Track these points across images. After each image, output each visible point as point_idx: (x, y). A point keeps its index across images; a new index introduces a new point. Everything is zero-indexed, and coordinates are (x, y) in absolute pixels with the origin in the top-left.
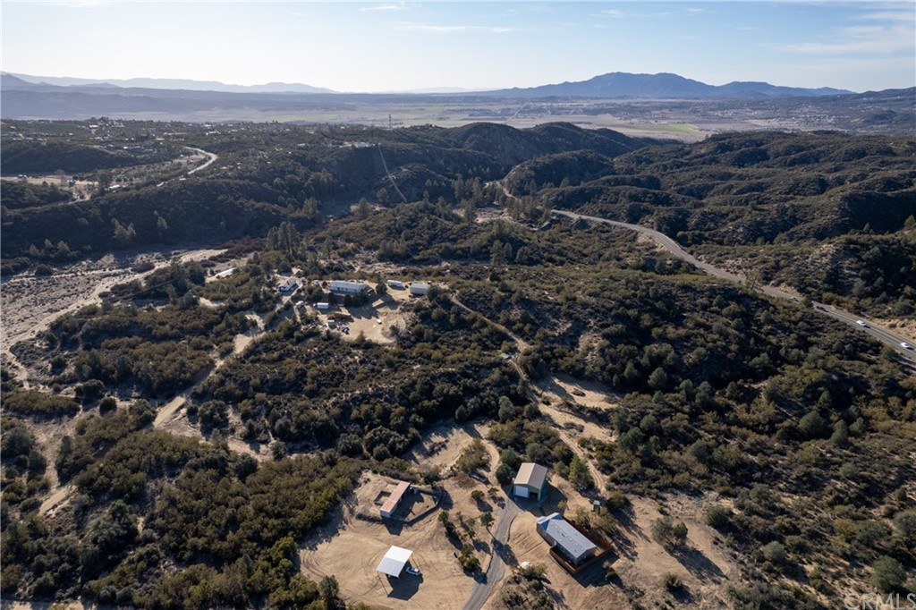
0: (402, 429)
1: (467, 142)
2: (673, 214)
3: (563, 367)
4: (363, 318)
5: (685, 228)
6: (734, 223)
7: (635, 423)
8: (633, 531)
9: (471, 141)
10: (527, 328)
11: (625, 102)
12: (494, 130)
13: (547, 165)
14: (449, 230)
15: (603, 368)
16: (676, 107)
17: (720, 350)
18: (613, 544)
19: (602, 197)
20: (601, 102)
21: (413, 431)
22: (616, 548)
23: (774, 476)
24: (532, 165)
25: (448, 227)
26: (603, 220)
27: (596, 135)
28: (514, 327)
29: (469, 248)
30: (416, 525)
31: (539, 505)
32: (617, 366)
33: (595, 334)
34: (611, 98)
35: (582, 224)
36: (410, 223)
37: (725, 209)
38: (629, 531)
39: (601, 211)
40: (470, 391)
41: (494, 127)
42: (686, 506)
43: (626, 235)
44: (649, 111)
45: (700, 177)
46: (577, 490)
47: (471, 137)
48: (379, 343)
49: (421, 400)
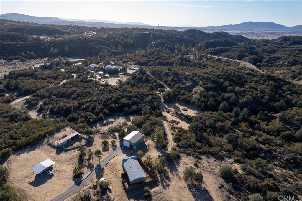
0: (97, 114)
1: (186, 35)
2: (257, 57)
3: (181, 98)
4: (113, 78)
5: (261, 62)
6: (283, 61)
7: (204, 123)
8: (174, 173)
9: (187, 35)
10: (172, 83)
11: (252, 31)
12: (196, 32)
13: (212, 42)
14: (164, 56)
15: (199, 100)
16: (271, 33)
17: (259, 98)
18: (159, 178)
19: (229, 51)
20: (242, 31)
21: (101, 115)
22: (160, 180)
23: (272, 157)
24: (206, 42)
25: (164, 55)
26: (227, 59)
27: (235, 37)
28: (167, 83)
29: (169, 62)
30: (69, 152)
31: (132, 152)
32: (206, 100)
33: (201, 87)
34: (246, 30)
35: (219, 60)
36: (151, 54)
37: (280, 56)
38: (172, 173)
39: (227, 56)
40: (135, 103)
41: (196, 31)
42: (211, 164)
43: (236, 64)
44: (260, 34)
45: (273, 48)
46: (156, 148)
47: (187, 34)
48: (112, 85)
49: (112, 104)
